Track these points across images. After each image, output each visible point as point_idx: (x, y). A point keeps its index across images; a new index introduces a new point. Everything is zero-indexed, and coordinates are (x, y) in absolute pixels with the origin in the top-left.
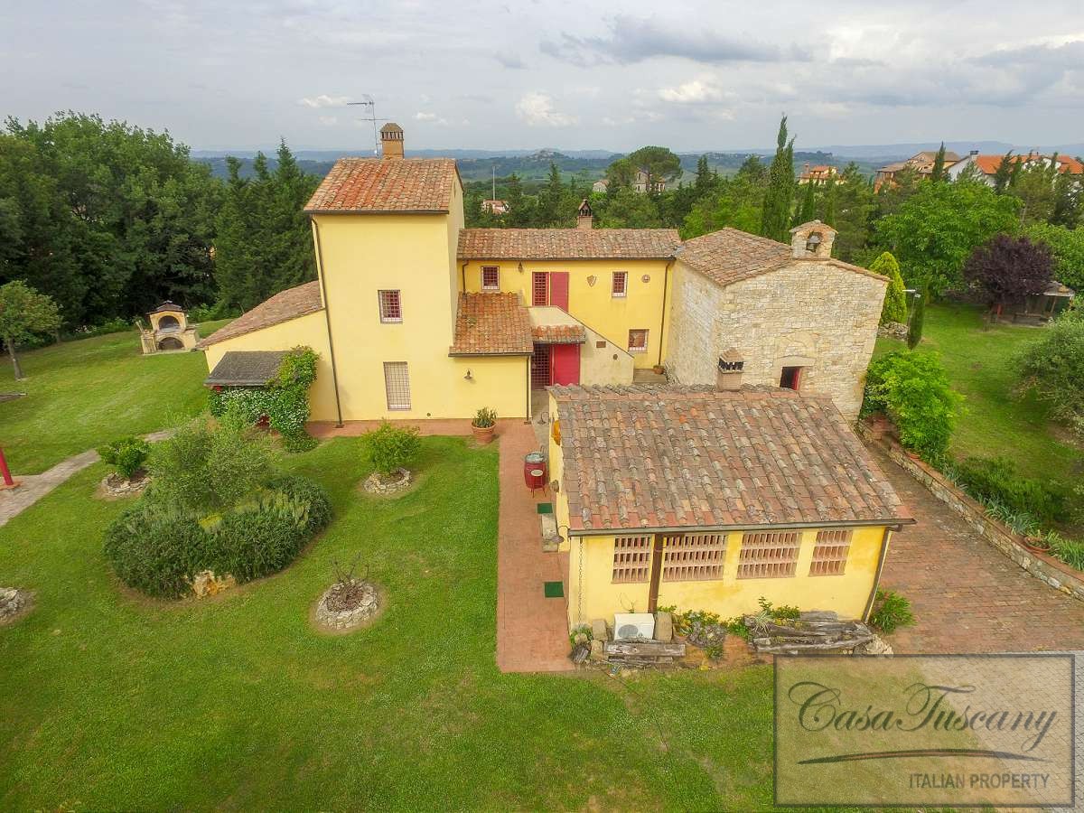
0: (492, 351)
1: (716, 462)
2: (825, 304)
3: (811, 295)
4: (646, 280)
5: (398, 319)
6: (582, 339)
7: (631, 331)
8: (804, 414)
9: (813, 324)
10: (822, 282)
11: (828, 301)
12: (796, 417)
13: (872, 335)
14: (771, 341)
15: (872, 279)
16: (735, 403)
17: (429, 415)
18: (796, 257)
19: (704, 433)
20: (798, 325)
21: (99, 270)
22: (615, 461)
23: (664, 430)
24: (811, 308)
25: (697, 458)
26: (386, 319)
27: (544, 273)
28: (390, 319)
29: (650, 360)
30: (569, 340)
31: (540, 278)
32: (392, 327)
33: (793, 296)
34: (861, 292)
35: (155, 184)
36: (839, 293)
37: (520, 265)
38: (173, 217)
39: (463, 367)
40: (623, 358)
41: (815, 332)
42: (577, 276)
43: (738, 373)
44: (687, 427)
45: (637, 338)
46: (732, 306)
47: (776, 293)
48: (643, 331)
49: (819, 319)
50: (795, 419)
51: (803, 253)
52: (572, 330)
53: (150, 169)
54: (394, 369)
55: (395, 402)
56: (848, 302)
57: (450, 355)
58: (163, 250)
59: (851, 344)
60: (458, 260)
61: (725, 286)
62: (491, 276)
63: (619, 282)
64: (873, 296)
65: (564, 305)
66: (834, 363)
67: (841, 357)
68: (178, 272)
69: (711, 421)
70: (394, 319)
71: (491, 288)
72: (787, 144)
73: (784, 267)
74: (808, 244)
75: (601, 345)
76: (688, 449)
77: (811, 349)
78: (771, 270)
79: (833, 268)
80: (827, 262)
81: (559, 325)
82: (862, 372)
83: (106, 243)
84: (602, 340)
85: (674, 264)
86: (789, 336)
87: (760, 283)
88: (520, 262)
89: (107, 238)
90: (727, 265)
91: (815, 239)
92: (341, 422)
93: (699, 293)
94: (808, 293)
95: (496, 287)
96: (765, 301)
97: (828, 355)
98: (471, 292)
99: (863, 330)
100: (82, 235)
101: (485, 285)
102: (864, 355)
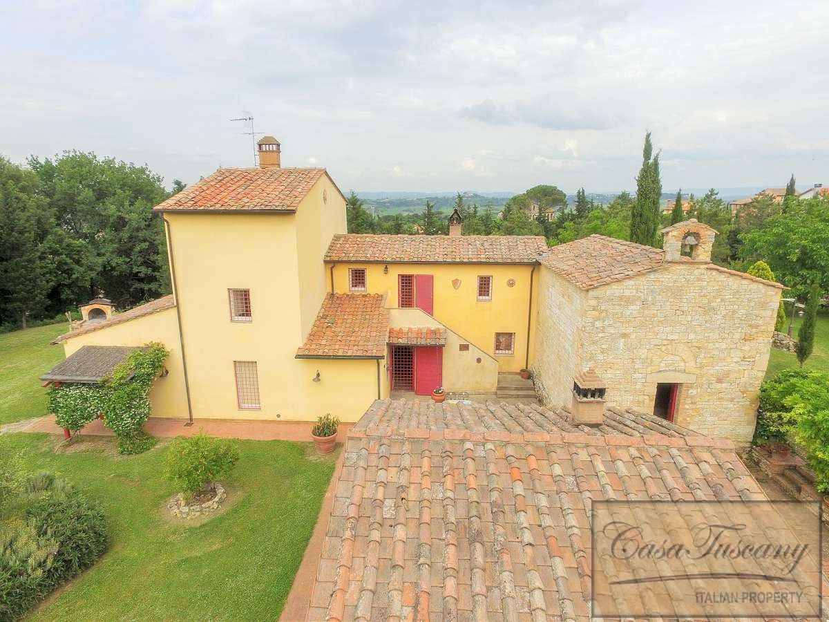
0: (340, 353)
1: (557, 560)
2: (705, 313)
3: (688, 302)
4: (511, 284)
5: (248, 318)
6: (442, 342)
7: (498, 335)
8: (694, 474)
9: (692, 336)
10: (702, 288)
11: (708, 310)
12: (683, 477)
13: (765, 350)
14: (643, 353)
15: (761, 286)
16: (592, 450)
17: (279, 416)
18: (670, 259)
19: (543, 501)
20: (675, 337)
21: (72, 269)
22: (400, 546)
23: (486, 490)
24: (689, 318)
25: (529, 550)
26: (236, 318)
27: (410, 276)
28: (240, 318)
29: (518, 364)
30: (430, 342)
31: (406, 281)
32: (242, 326)
33: (668, 304)
34: (749, 301)
35: (127, 203)
36: (722, 300)
37: (386, 268)
38: (138, 229)
39: (313, 368)
40: (487, 362)
41: (695, 344)
42: (442, 280)
43: (598, 402)
44: (519, 489)
45: (504, 341)
46: (596, 314)
47: (646, 300)
48: (510, 335)
49: (698, 329)
50: (681, 481)
51: (677, 256)
52: (434, 332)
53: (125, 192)
54: (244, 368)
55: (246, 401)
56: (734, 312)
57: (298, 357)
58: (128, 255)
59: (739, 360)
60: (325, 262)
61: (588, 291)
62: (358, 278)
63: (484, 287)
64: (763, 306)
65: (428, 308)
66: (719, 381)
67: (727, 374)
68: (138, 272)
69: (556, 479)
70: (244, 318)
71: (359, 289)
72: (652, 157)
73: (655, 271)
74: (683, 246)
75: (464, 348)
76: (516, 529)
77: (692, 364)
78: (640, 274)
79: (714, 273)
80: (706, 266)
81: (421, 327)
82: (755, 391)
83: (79, 249)
84: (466, 343)
85: (539, 269)
86: (663, 348)
87: (628, 288)
88: (386, 265)
89: (80, 245)
90: (591, 269)
91: (691, 240)
92: (191, 419)
93: (561, 299)
94: (685, 300)
95: (363, 289)
96: (634, 309)
97: (712, 372)
98: (339, 292)
99: (753, 344)
100: (61, 241)
101: (353, 286)
102: (755, 372)
